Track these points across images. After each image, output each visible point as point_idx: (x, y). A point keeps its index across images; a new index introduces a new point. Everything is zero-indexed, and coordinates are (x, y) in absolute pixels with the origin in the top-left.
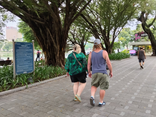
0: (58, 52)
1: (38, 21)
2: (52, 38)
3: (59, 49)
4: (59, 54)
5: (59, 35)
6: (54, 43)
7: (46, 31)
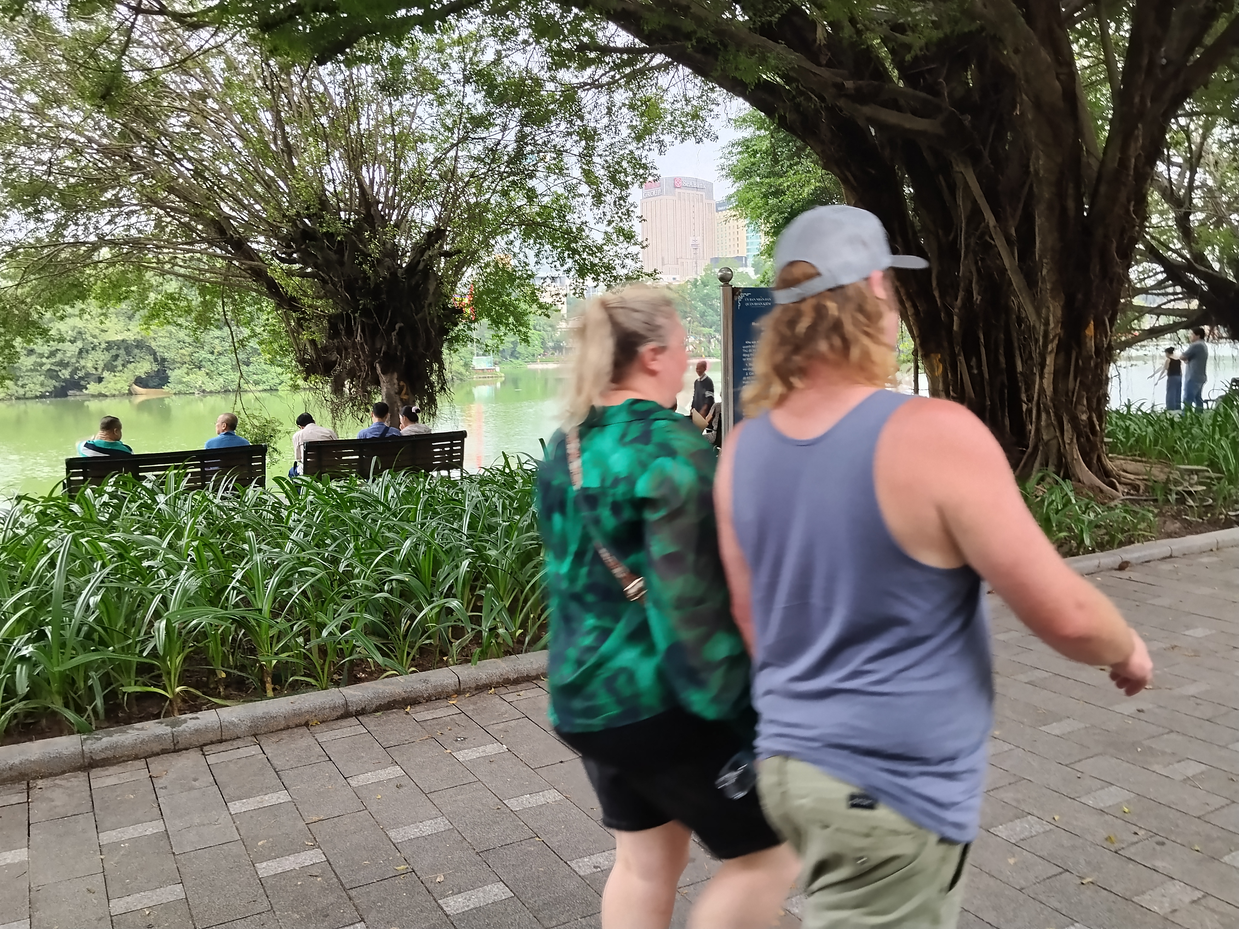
0: (1050, 360)
1: (891, 117)
2: (1000, 243)
3: (1055, 329)
4: (1060, 375)
5: (1064, 210)
6: (1016, 281)
7: (952, 189)
